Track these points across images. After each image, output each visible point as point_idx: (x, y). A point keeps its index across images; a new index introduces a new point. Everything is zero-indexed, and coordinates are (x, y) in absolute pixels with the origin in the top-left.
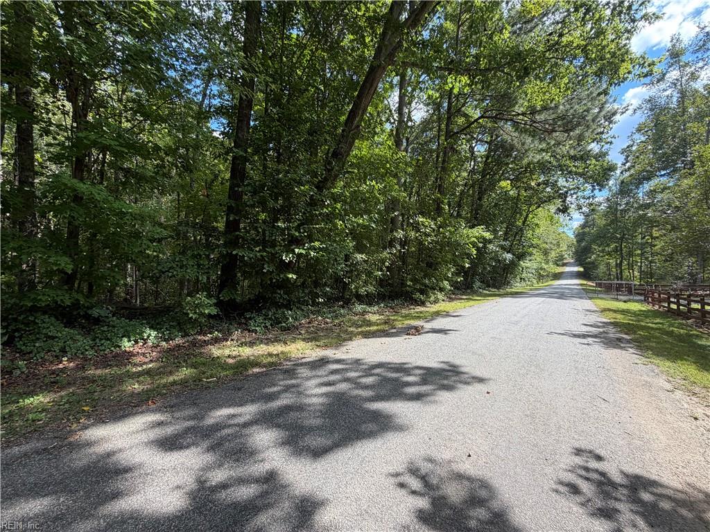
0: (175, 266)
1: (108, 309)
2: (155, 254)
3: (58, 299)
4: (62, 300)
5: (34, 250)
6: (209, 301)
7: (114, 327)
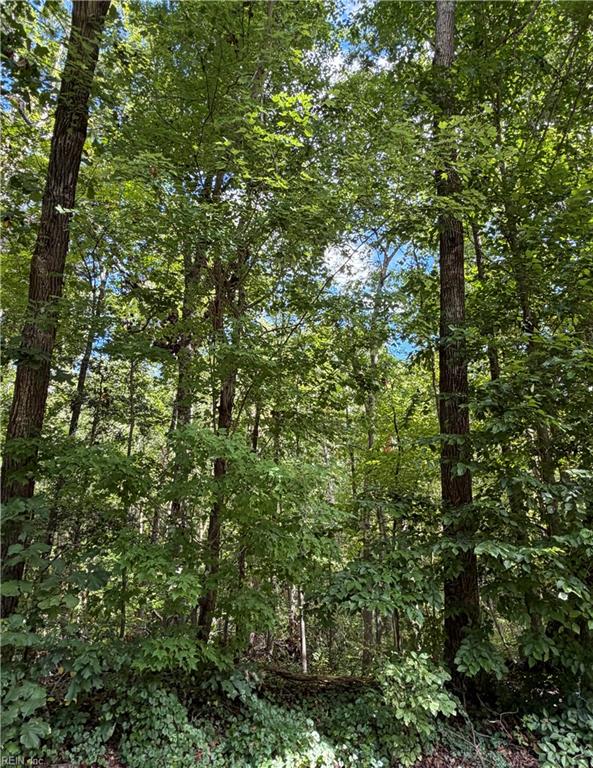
0: (359, 587)
1: (252, 678)
2: (325, 559)
3: (179, 656)
4: (184, 659)
5: (152, 563)
6: (434, 678)
7: (260, 725)
